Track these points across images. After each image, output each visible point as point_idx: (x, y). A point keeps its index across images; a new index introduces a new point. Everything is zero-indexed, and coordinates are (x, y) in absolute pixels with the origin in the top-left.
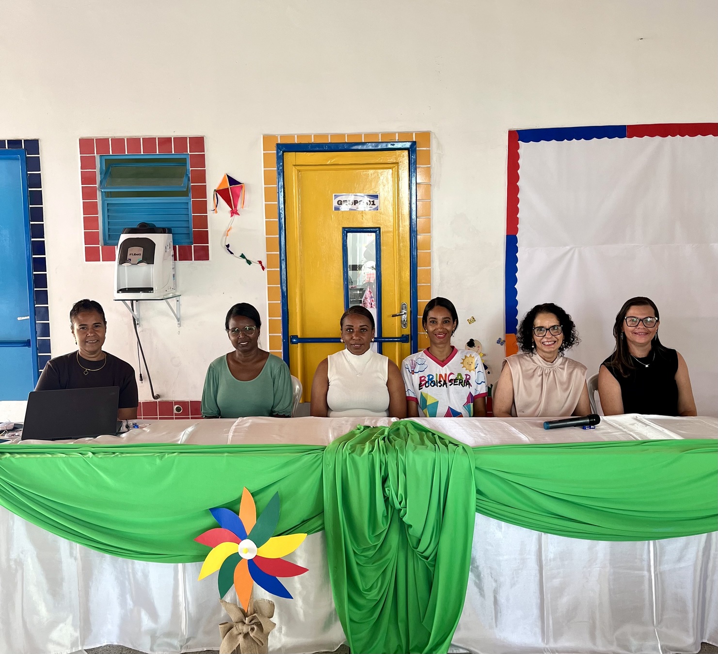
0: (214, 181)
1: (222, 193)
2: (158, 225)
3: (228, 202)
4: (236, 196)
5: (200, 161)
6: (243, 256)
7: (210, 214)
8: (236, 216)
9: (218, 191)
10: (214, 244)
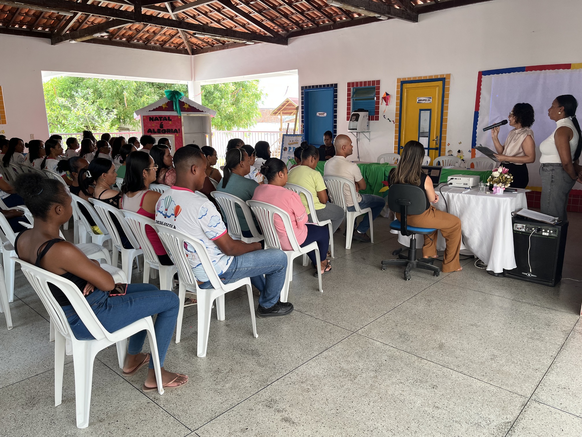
0: (382, 94)
1: (384, 98)
2: (365, 109)
3: (386, 101)
4: (388, 99)
5: (379, 88)
6: (388, 119)
7: (380, 105)
8: (387, 106)
9: (383, 98)
10: (381, 115)
